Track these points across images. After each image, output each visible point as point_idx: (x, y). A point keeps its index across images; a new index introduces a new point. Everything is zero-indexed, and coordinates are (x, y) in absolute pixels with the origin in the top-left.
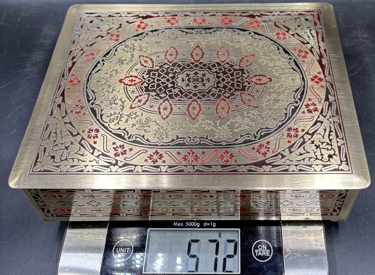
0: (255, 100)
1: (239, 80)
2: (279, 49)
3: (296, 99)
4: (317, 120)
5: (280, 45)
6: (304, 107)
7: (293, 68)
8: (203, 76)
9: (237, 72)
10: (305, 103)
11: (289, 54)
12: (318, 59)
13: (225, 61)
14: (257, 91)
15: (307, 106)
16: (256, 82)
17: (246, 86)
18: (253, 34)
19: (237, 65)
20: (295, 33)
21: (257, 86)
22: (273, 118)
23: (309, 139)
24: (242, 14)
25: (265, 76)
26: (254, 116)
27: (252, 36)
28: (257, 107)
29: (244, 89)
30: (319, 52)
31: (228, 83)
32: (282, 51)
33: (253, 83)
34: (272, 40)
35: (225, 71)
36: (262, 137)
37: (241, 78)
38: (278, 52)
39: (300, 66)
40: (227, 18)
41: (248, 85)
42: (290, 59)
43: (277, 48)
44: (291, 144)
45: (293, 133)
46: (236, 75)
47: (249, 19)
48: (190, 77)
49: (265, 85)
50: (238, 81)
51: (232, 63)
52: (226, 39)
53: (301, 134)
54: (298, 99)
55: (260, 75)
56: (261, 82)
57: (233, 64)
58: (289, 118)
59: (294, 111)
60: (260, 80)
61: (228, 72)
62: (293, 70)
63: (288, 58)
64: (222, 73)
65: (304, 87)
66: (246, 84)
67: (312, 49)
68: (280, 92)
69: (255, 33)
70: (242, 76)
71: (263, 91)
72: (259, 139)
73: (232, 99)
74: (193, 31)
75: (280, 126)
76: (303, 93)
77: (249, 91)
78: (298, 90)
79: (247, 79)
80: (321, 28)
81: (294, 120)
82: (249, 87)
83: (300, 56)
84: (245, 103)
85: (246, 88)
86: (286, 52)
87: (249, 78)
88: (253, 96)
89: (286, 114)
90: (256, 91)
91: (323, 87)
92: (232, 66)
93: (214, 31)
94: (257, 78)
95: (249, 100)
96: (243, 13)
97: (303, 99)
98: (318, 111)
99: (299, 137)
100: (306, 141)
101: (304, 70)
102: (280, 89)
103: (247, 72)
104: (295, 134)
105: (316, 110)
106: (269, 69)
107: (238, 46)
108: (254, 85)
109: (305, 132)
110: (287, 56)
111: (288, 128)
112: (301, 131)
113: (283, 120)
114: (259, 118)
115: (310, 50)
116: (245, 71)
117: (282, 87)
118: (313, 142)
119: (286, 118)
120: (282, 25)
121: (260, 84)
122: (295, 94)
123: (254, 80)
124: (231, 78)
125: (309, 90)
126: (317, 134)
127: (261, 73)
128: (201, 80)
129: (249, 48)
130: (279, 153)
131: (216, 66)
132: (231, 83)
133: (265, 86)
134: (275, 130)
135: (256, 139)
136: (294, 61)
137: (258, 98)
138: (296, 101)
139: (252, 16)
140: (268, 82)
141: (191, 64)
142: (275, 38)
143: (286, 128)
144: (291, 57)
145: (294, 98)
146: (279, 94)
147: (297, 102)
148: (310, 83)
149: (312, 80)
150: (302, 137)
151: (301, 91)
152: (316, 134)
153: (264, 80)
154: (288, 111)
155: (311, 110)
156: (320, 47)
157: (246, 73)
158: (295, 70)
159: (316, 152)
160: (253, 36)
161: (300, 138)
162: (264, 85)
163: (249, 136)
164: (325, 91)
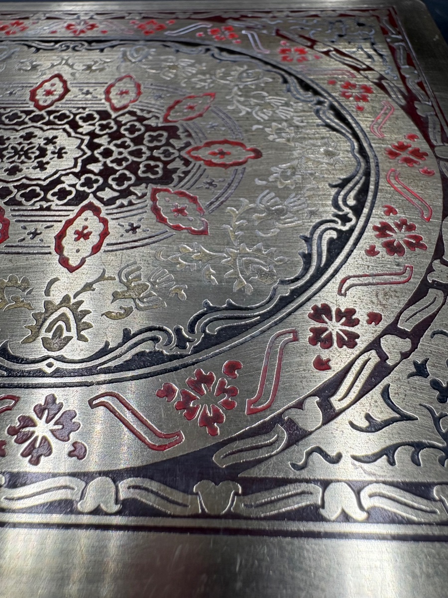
0: (201, 209)
1: (156, 153)
2: (285, 81)
3: (343, 207)
4: (424, 280)
5: (290, 74)
6: (369, 233)
7: (328, 126)
8: (45, 144)
9: (155, 134)
10: (375, 221)
11: (316, 93)
12: (403, 102)
13: (125, 107)
14: (211, 184)
15: (383, 230)
16: (211, 161)
17: (175, 170)
18: (216, 51)
19: (157, 118)
20: (332, 49)
21: (210, 171)
22: (260, 270)
23: (405, 356)
24: (193, 16)
25: (242, 145)
26: (191, 261)
27: (213, 55)
28: (204, 232)
29: (167, 178)
30: (403, 89)
31: (119, 162)
32: (295, 87)
33: (198, 163)
34: (267, 63)
35: (118, 130)
36: (209, 342)
37: (163, 148)
38: (284, 87)
39: (351, 121)
40: (153, 22)
41: (184, 168)
42: (320, 103)
43: (281, 80)
44: (328, 375)
45: (335, 327)
46: (150, 141)
47: (209, 25)
48: (6, 146)
49: (240, 168)
50: (151, 158)
51: (145, 112)
52: (140, 61)
53: (365, 333)
54: (351, 208)
55: (225, 142)
56: (227, 160)
57: (147, 116)
58: (320, 272)
59: (335, 247)
60: (222, 154)
61: (126, 133)
62: (328, 129)
63: (311, 101)
64: (106, 136)
65: (367, 174)
66: (178, 164)
67: (384, 82)
68: (286, 188)
69: (222, 50)
70: (168, 144)
71: (230, 185)
72: (197, 350)
73: (122, 206)
74: (57, 46)
75: (285, 302)
76: (364, 191)
77: (182, 183)
78: (346, 182)
79: (183, 153)
80: (403, 40)
81: (340, 277)
82: (186, 173)
83: (348, 97)
84: (162, 220)
85: (174, 176)
86: (306, 87)
87: (189, 149)
88: (194, 200)
89: (307, 258)
90: (207, 186)
91: (429, 173)
92: (141, 119)
93: (113, 47)
94: (216, 148)
95: (181, 211)
96: (195, 13)
97: (366, 211)
98: (423, 247)
99: (361, 344)
100: (390, 363)
101: (362, 130)
102: (287, 178)
103: (186, 134)
104: (343, 331)
105: (416, 244)
106: (255, 127)
107: (169, 76)
108: (204, 167)
109: (382, 325)
110: (309, 97)
111: (315, 308)
112: (369, 322)
113: (297, 279)
114: (208, 269)
115: (375, 84)
116: (181, 130)
117: (294, 174)
118: (421, 370)
119: (306, 270)
120: (297, 34)
121: (224, 165)
122: (338, 194)
123: (204, 153)
124: (133, 148)
125: (382, 183)
126: (434, 334)
127: (230, 138)
128: (38, 153)
129: (201, 80)
130: (278, 419)
131: (94, 119)
132: (129, 163)
133: (239, 172)
134: (265, 317)
135: (184, 352)
136: (332, 107)
137: (211, 203)
138: (341, 213)
139: (219, 19)
140: (250, 160)
141: (22, 114)
142: (278, 59)
143: (308, 309)
144: (322, 99)
145: (336, 205)
146: (283, 194)
147: (345, 219)
148: (386, 164)
149: (392, 154)
150: (375, 345)
151: (359, 185)
152: (428, 332)
153: (237, 154)
154: (315, 248)
155: (399, 246)
156: (403, 79)
157: (182, 136)
158: (334, 129)
159: (442, 416)
160: (216, 56)
161: (366, 350)
162: (237, 167)
163: (155, 340)
164: (440, 185)
